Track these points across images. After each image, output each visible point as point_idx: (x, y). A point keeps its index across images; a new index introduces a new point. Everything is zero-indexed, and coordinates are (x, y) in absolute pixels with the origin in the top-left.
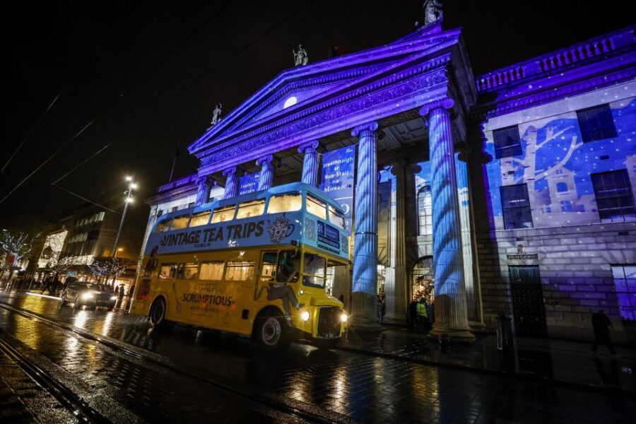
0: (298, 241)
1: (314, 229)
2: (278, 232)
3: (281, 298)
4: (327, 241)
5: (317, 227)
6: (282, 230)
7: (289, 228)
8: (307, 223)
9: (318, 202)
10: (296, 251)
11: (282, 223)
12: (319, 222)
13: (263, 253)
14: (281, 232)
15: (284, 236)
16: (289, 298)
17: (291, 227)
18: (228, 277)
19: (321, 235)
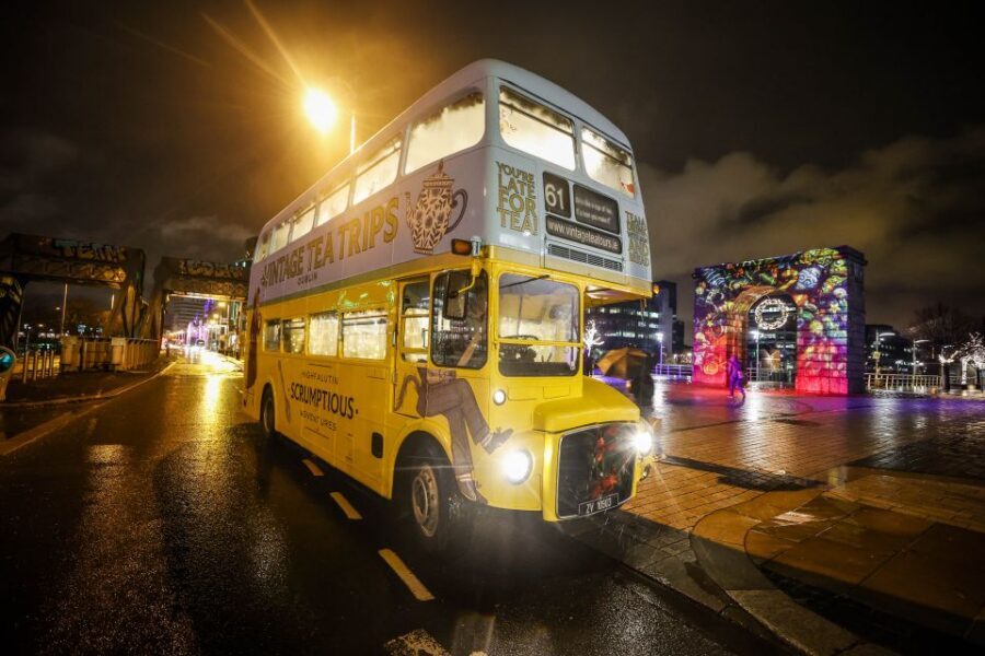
0: (476, 239)
1: (531, 198)
2: (429, 222)
3: (444, 413)
4: (579, 234)
5: (541, 193)
6: (438, 212)
7: (454, 204)
8: (506, 181)
9: (548, 119)
10: (475, 272)
11: (435, 193)
12: (548, 177)
13: (403, 284)
14: (435, 220)
15: (442, 230)
16: (463, 414)
17: (459, 198)
18: (349, 350)
19: (557, 215)
